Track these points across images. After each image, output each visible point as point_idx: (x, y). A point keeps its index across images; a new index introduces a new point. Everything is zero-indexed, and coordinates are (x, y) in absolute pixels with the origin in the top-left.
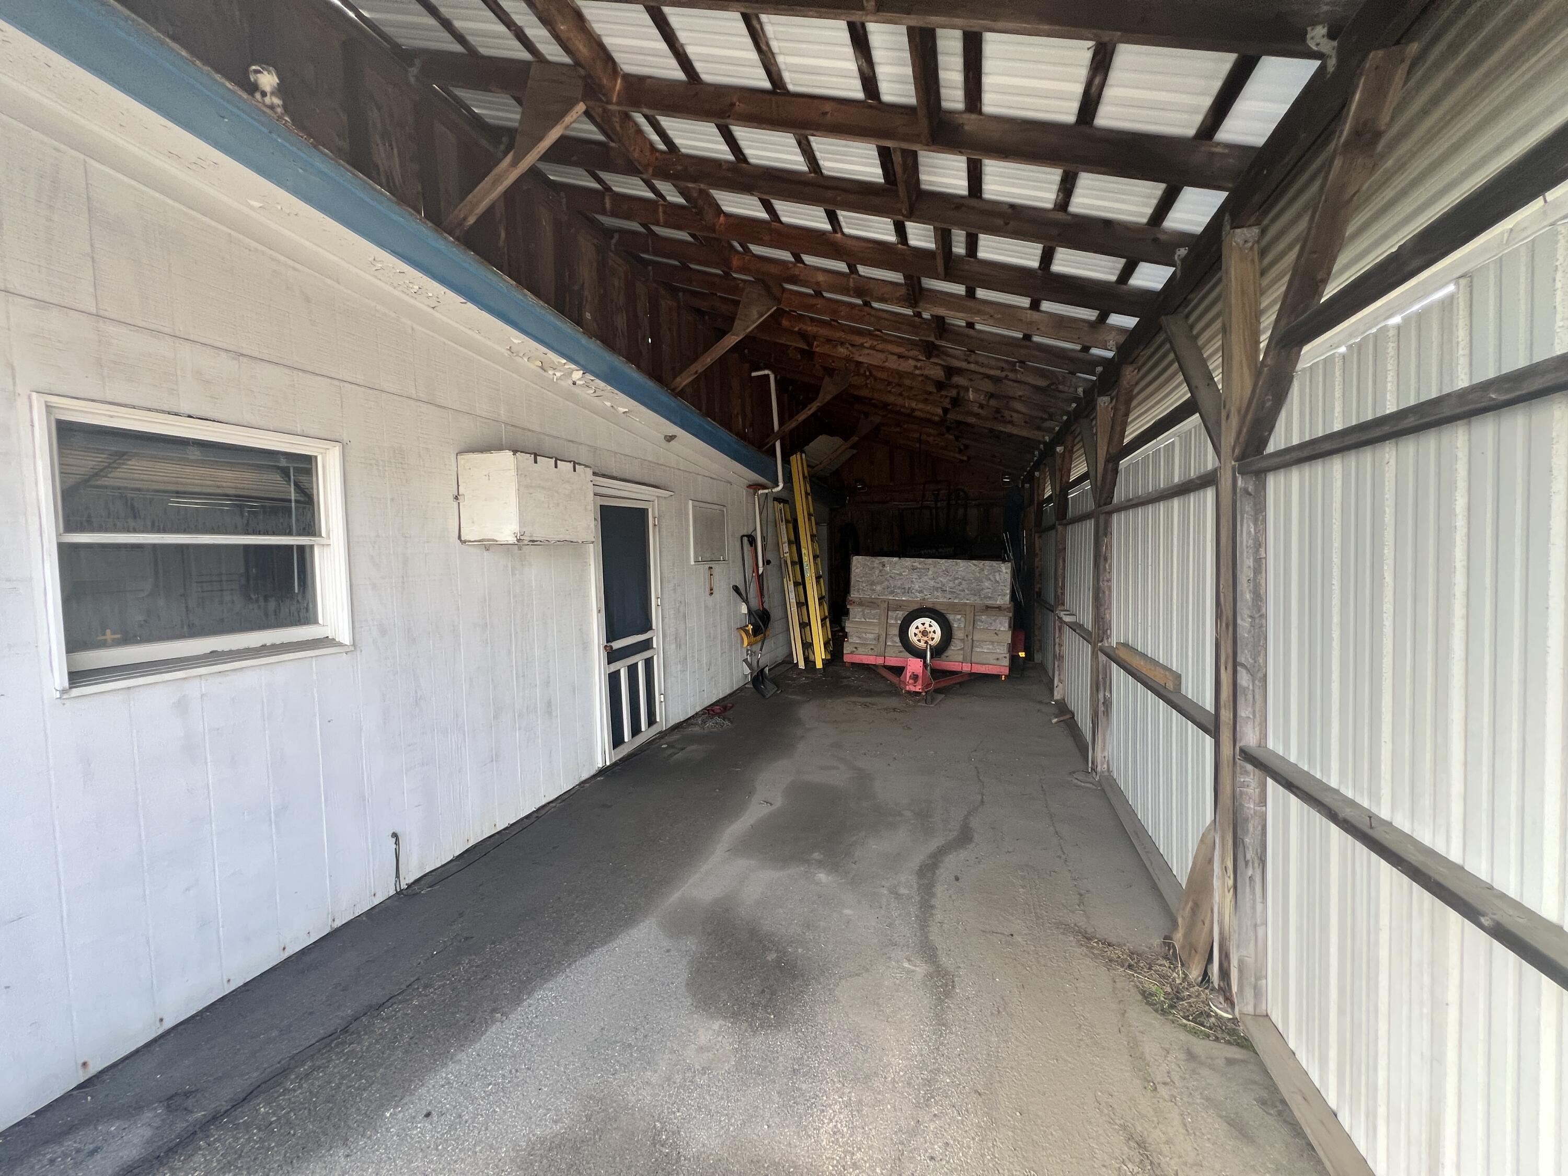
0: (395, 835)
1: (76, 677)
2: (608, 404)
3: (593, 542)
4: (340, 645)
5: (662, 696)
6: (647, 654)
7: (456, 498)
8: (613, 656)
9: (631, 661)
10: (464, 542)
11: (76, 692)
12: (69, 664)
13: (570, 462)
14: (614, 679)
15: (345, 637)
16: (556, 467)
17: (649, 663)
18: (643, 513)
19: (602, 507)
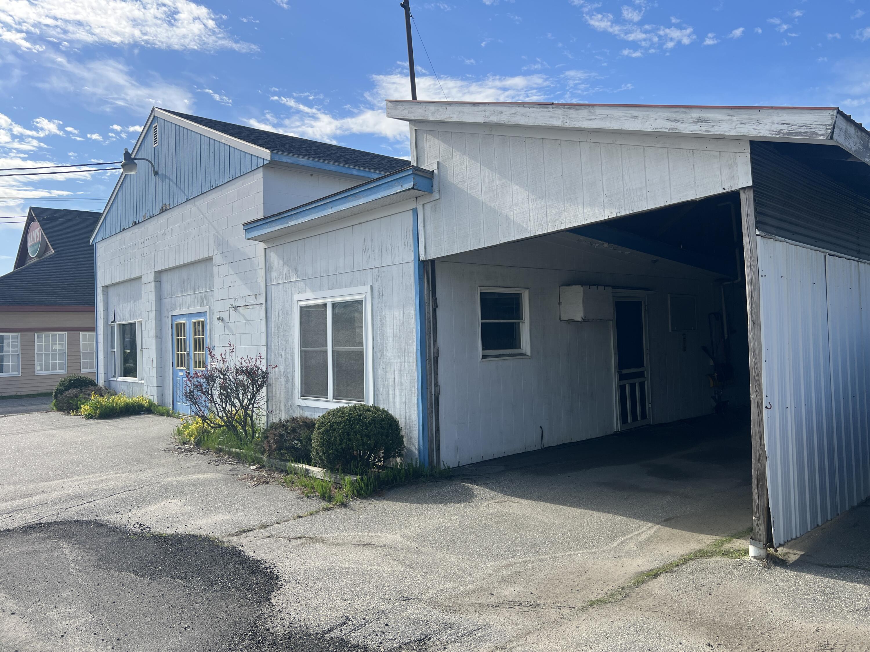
0: (541, 427)
1: (484, 357)
2: (620, 252)
3: (612, 320)
4: (527, 356)
5: (650, 405)
6: (641, 380)
7: (559, 304)
8: (622, 377)
9: (632, 381)
10: (561, 321)
11: (484, 360)
12: (482, 353)
13: (603, 286)
14: (622, 389)
15: (529, 353)
16: (597, 289)
17: (642, 385)
18: (639, 304)
19: (617, 303)
